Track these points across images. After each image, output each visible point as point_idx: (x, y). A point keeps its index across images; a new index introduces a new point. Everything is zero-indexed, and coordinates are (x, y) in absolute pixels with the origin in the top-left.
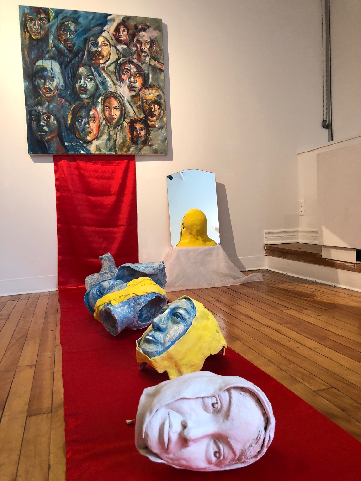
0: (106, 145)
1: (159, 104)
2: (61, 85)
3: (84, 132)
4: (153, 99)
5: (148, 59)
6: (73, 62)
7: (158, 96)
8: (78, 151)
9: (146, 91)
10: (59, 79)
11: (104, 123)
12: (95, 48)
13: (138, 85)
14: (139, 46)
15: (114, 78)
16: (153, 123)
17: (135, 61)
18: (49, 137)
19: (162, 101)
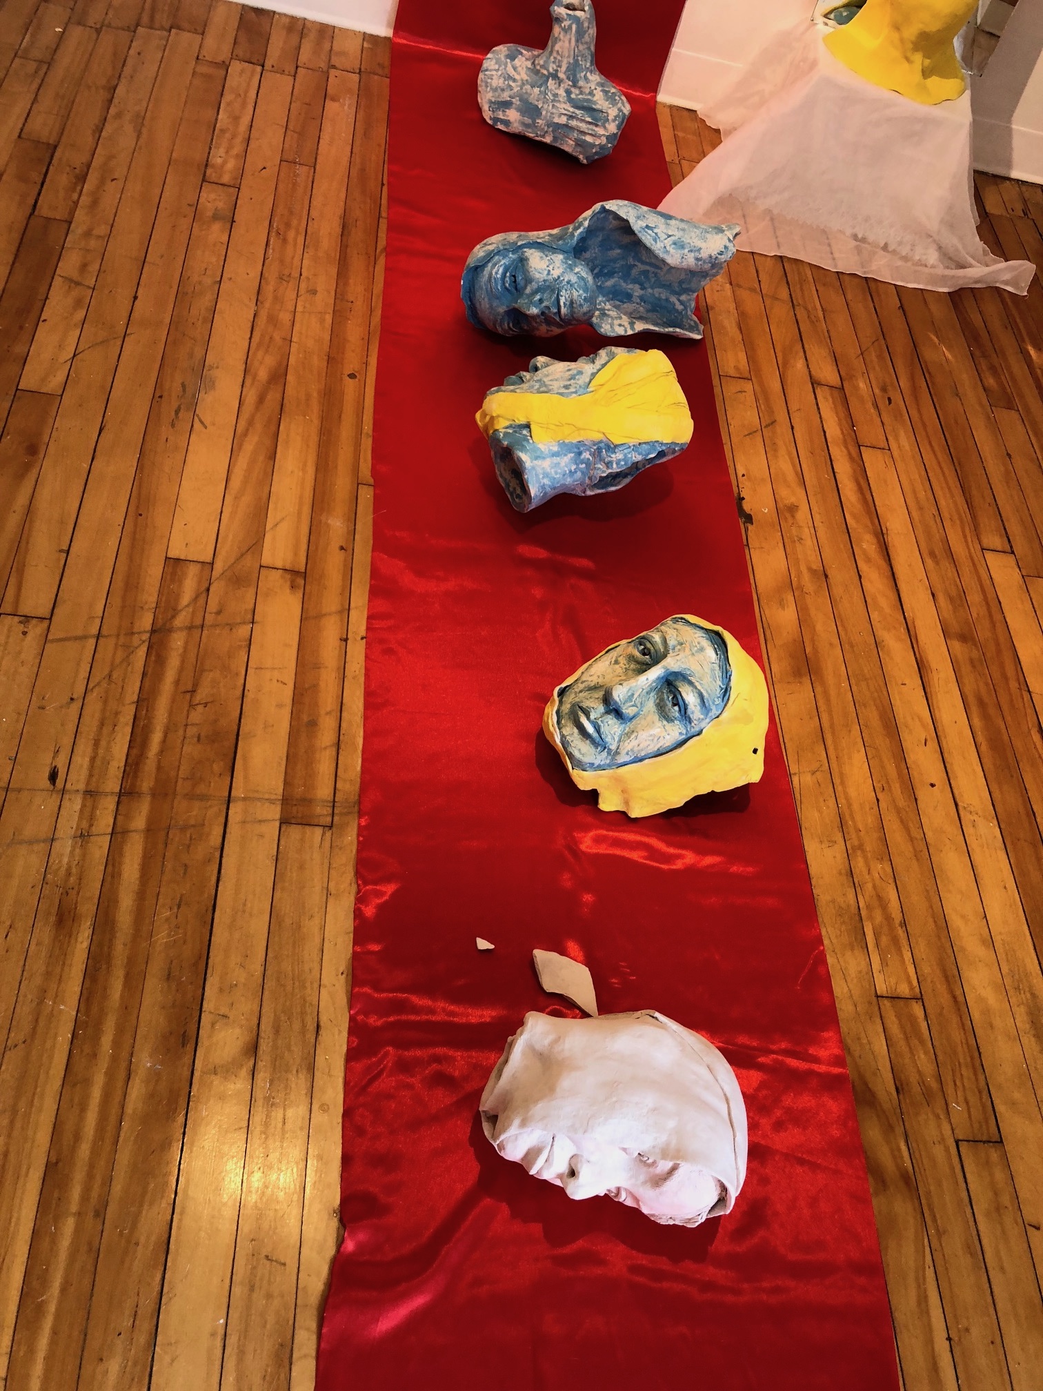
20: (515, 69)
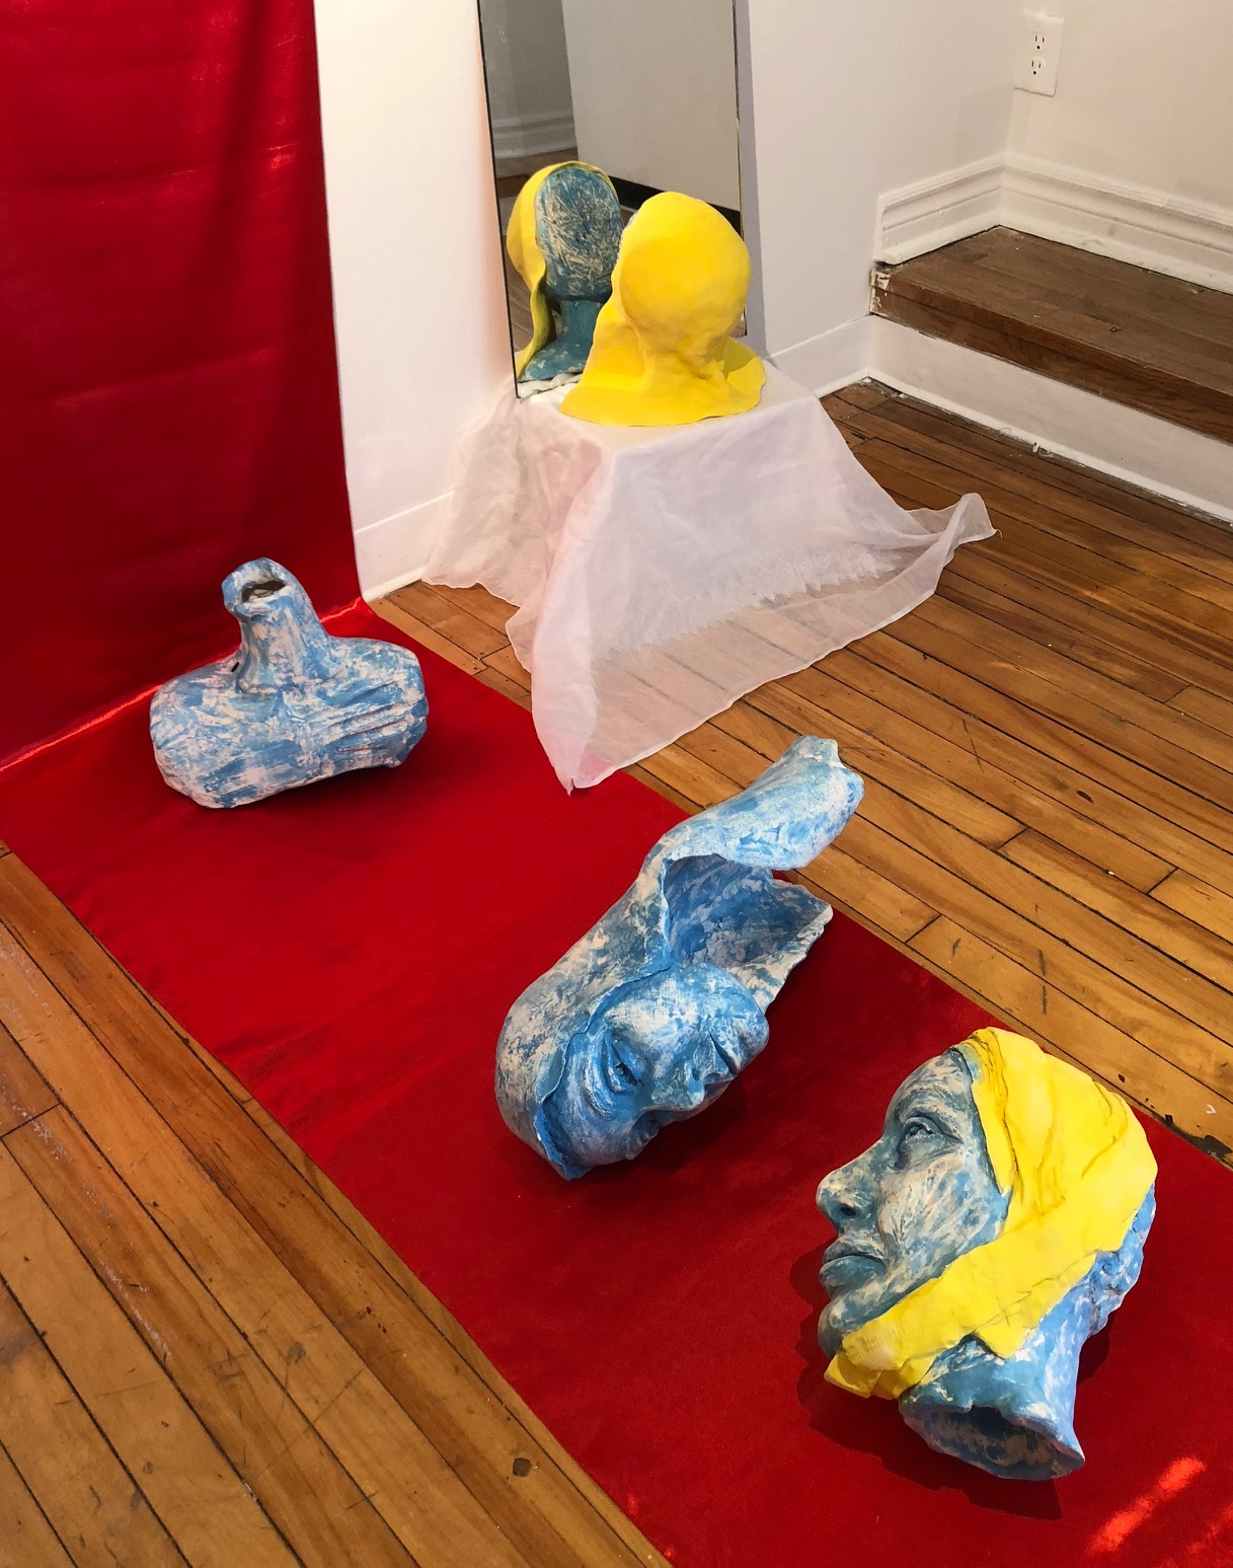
20: (211, 712)
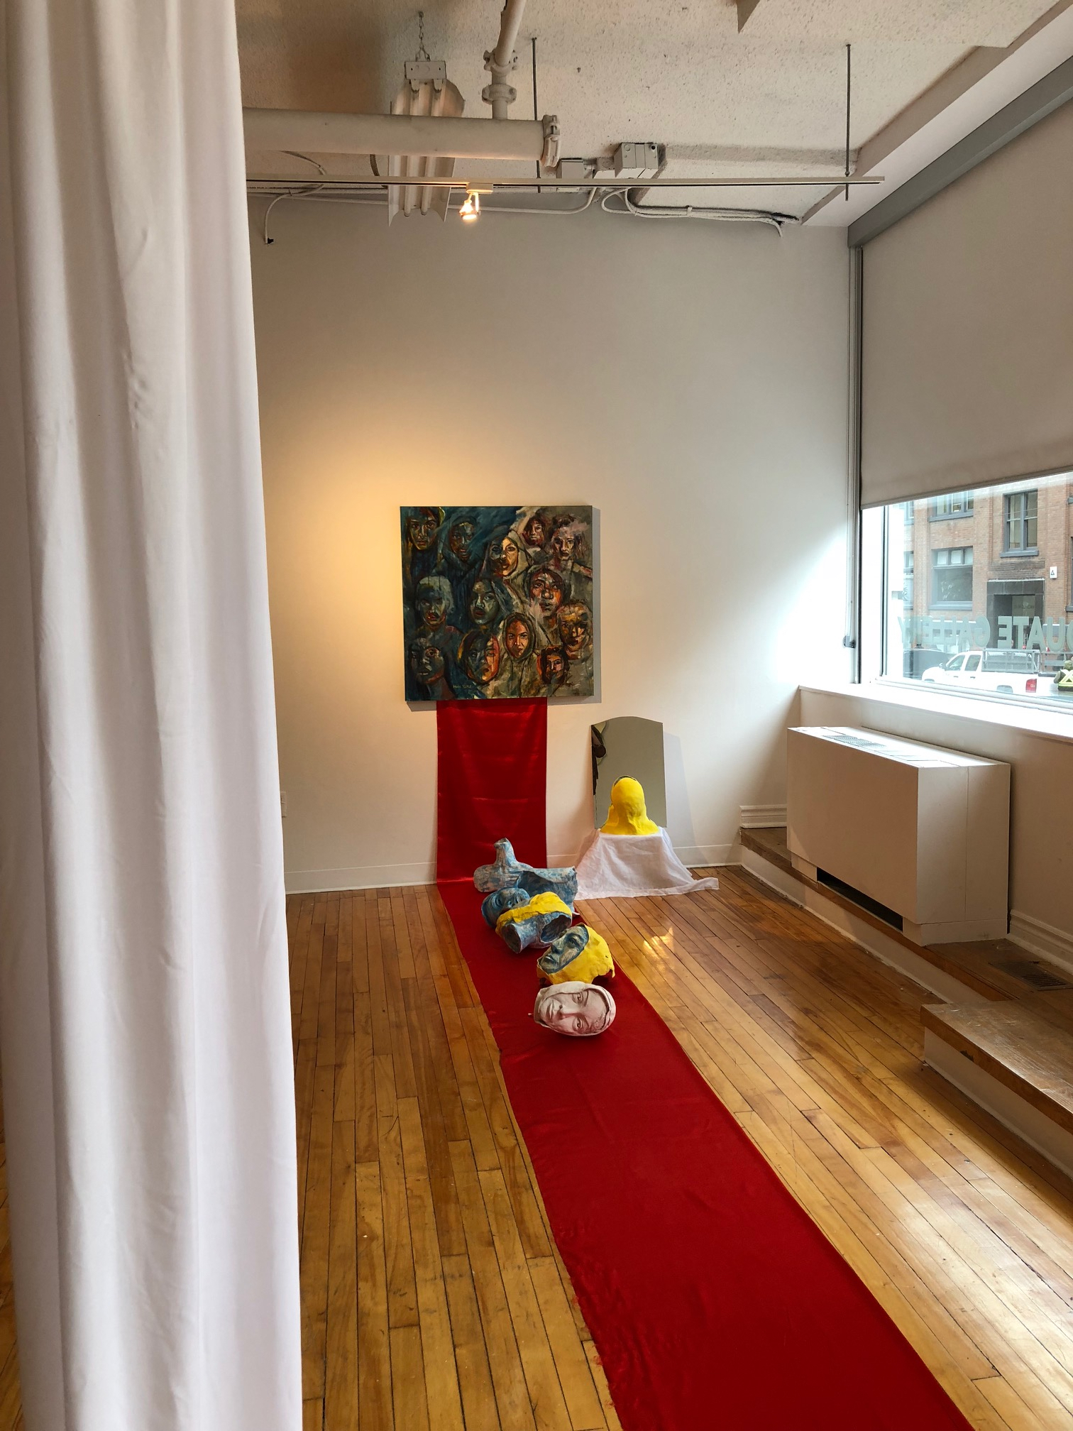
0: (508, 686)
1: (584, 626)
2: (450, 608)
3: (478, 670)
4: (575, 620)
5: (570, 563)
6: (467, 576)
7: (582, 614)
8: (469, 696)
9: (565, 609)
10: (448, 600)
11: (506, 656)
12: (497, 554)
13: (555, 601)
14: (557, 546)
15: (522, 594)
16: (574, 653)
17: (552, 568)
18: (433, 679)
19: (589, 621)
